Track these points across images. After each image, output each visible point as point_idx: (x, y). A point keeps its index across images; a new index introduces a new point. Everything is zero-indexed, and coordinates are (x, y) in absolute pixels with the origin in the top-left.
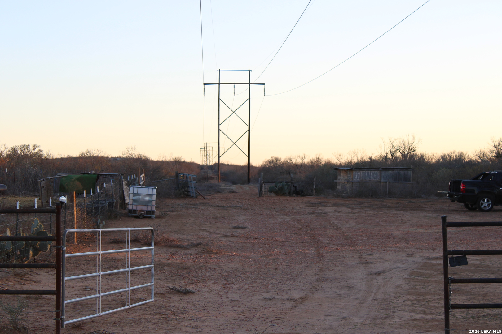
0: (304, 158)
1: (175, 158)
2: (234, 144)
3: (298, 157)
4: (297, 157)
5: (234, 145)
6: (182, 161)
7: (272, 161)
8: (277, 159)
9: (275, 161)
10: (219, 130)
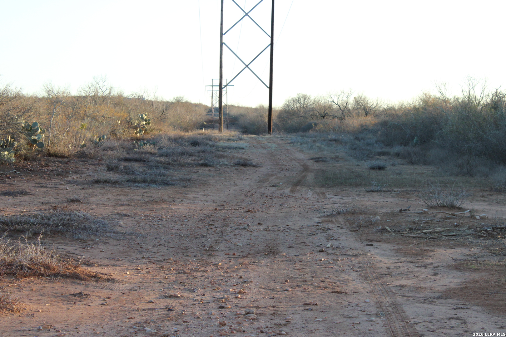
0: (350, 94)
1: (177, 98)
2: (247, 66)
3: (342, 92)
4: (340, 93)
5: (247, 68)
6: (184, 101)
7: (299, 100)
8: (305, 97)
9: (302, 100)
10: (222, 43)
